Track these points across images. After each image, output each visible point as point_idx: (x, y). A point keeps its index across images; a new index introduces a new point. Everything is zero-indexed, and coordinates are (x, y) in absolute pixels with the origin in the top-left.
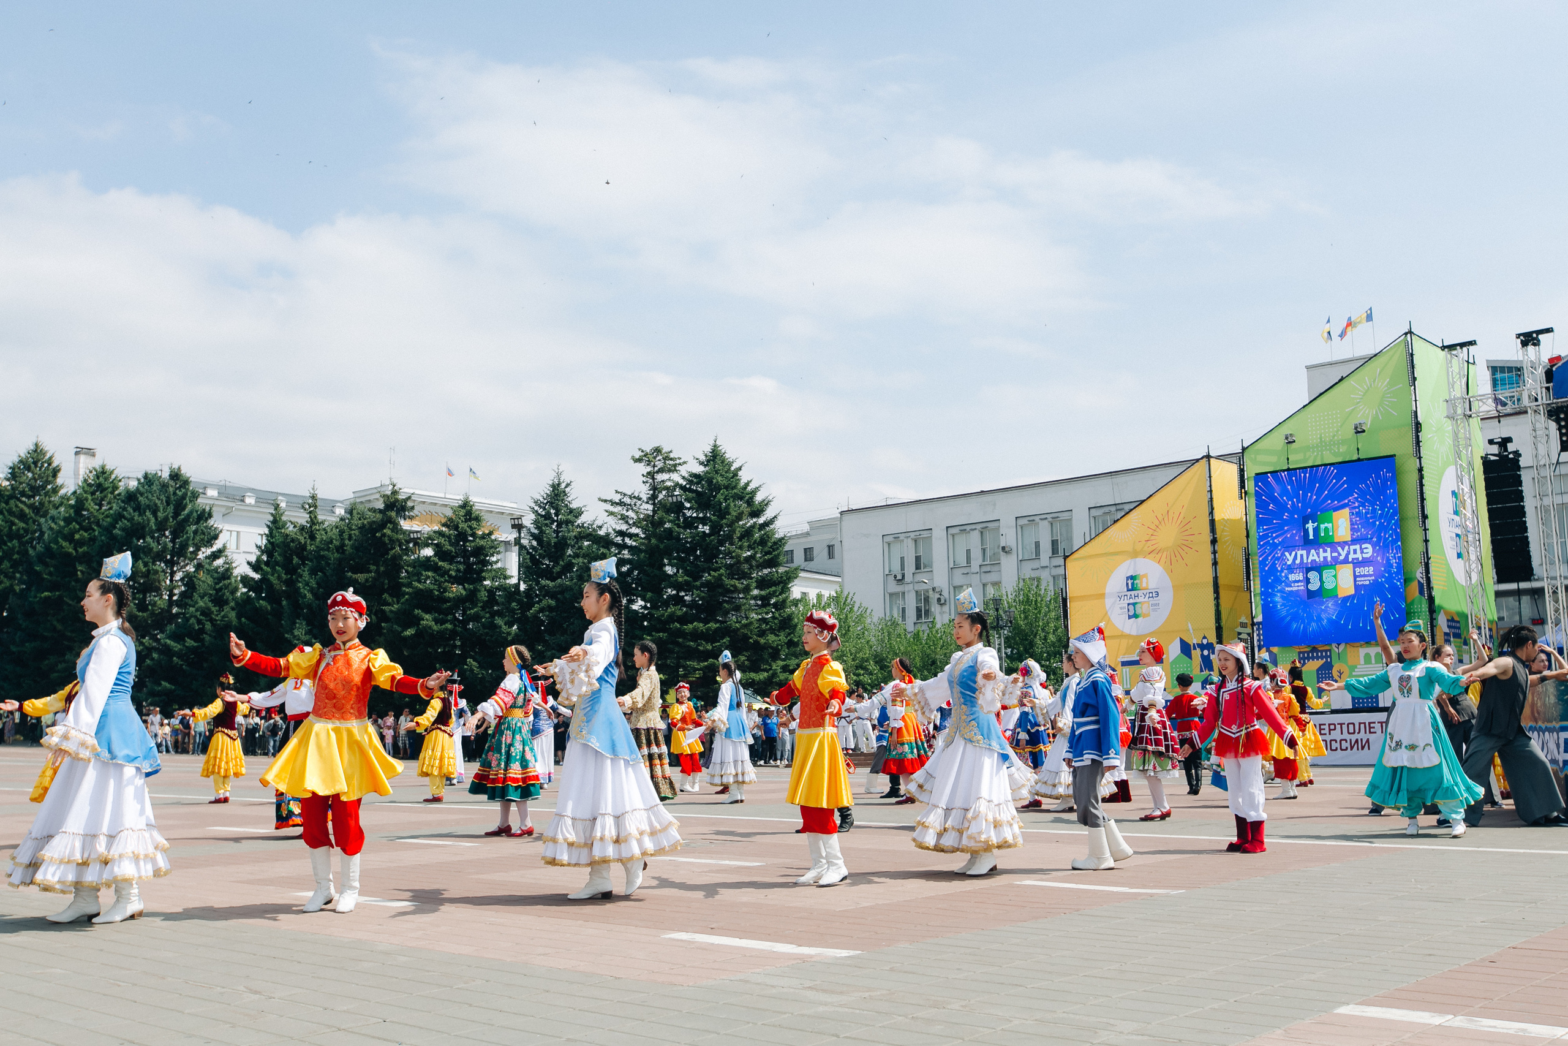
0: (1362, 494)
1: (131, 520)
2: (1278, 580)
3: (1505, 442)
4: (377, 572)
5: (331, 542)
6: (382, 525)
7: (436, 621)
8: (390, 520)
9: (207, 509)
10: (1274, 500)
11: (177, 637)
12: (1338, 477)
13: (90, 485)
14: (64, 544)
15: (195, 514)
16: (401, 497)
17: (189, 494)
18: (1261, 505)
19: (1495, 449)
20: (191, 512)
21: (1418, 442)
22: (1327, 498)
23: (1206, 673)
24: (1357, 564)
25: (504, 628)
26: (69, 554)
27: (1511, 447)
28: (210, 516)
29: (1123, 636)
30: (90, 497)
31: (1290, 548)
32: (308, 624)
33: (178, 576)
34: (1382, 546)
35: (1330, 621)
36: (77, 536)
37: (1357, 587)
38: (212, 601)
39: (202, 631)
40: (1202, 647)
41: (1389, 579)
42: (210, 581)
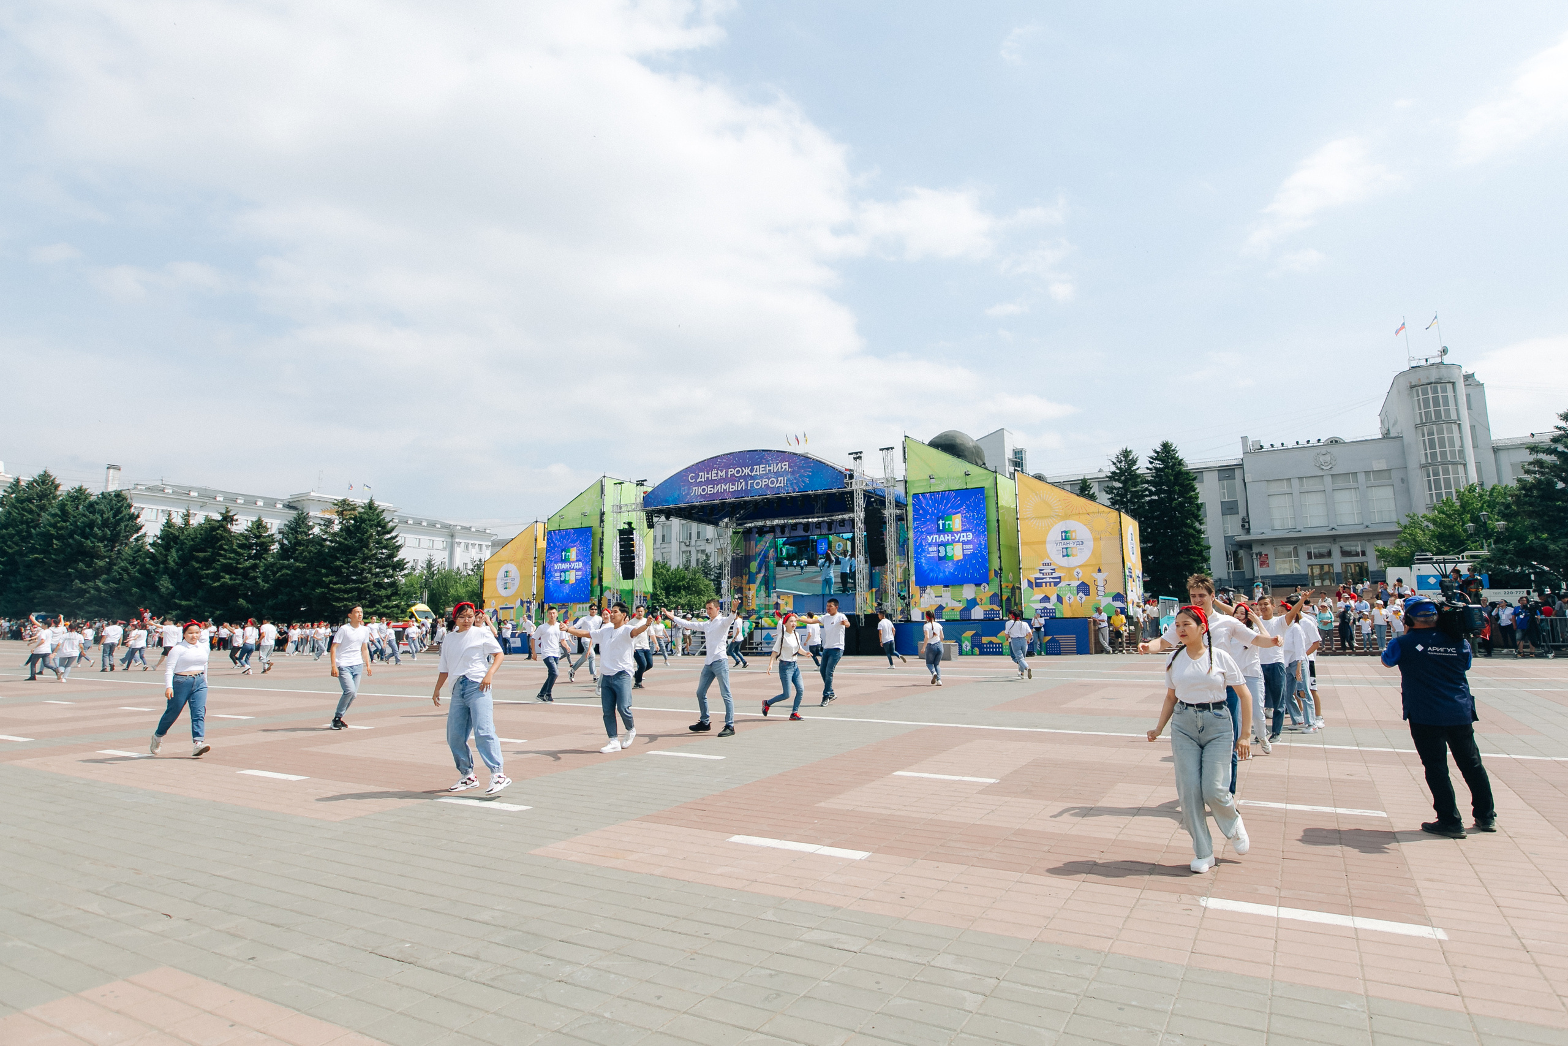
0: (581, 541)
1: (88, 517)
2: (551, 576)
3: (630, 524)
4: (213, 553)
5: (189, 536)
6: (218, 528)
7: (231, 579)
8: (222, 526)
9: (136, 513)
10: (553, 542)
11: (106, 582)
12: (574, 535)
13: (71, 497)
14: (50, 529)
15: (127, 517)
16: (231, 514)
17: (125, 505)
18: (548, 543)
19: (626, 526)
20: (125, 515)
21: (602, 521)
22: (570, 542)
23: (528, 613)
24: (577, 570)
25: (262, 583)
26: (52, 534)
27: (633, 525)
28: (138, 516)
29: (501, 597)
30: (69, 503)
31: (556, 562)
32: (170, 578)
33: (116, 549)
34: (585, 564)
35: (568, 594)
36: (59, 525)
37: (576, 579)
38: (129, 563)
39: (122, 579)
40: (527, 602)
41: (586, 577)
42: (130, 552)
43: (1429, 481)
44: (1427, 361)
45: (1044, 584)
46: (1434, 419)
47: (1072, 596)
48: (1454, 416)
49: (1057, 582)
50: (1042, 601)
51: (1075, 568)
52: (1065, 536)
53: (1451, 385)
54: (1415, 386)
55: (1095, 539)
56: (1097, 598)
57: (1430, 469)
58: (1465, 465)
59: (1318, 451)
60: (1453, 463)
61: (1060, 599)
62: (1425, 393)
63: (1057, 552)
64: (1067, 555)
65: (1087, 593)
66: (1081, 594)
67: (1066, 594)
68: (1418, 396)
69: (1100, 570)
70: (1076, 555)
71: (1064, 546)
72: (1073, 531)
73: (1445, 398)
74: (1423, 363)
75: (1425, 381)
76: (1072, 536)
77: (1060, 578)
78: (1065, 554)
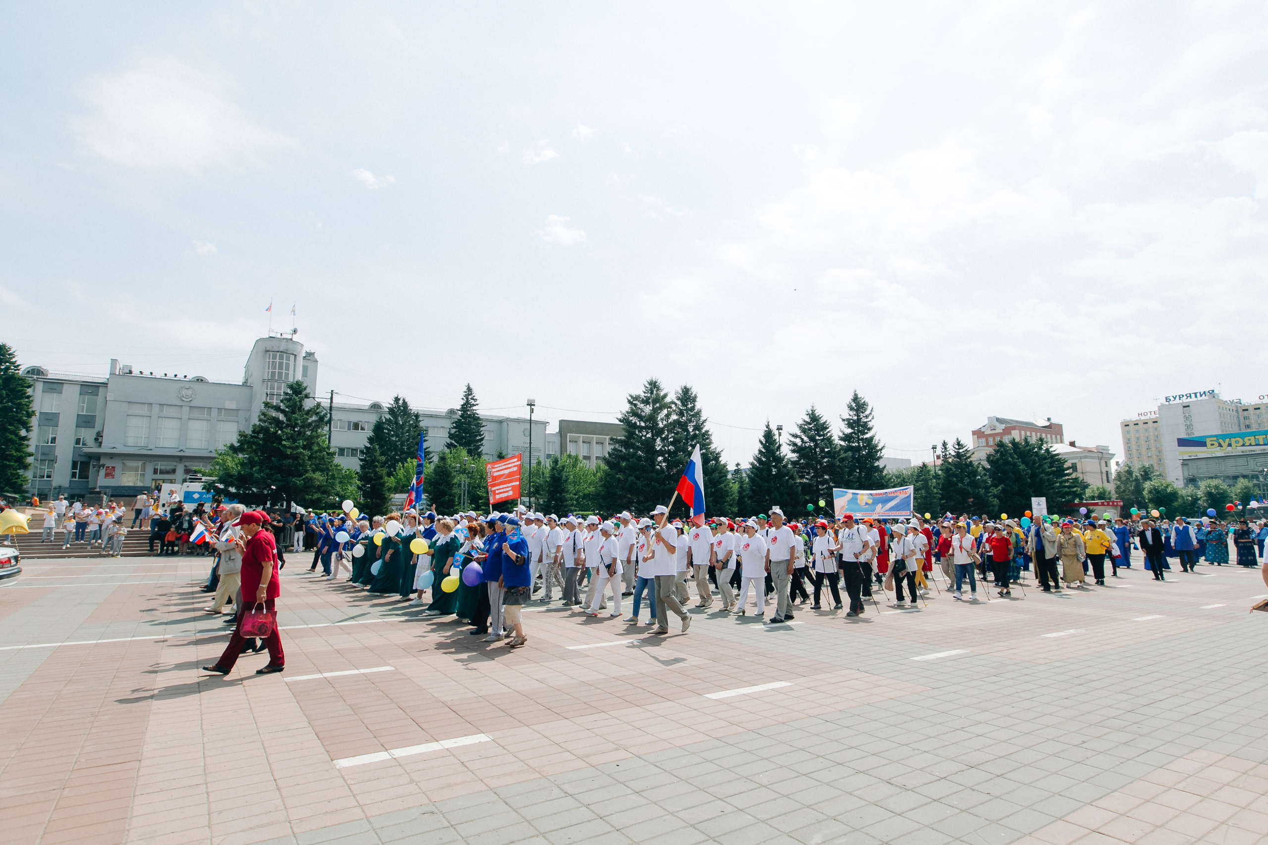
44: (281, 335)
46: (277, 378)
48: (290, 379)
53: (294, 356)
54: (268, 351)
59: (182, 385)
68: (269, 359)
74: (278, 336)
75: (276, 349)
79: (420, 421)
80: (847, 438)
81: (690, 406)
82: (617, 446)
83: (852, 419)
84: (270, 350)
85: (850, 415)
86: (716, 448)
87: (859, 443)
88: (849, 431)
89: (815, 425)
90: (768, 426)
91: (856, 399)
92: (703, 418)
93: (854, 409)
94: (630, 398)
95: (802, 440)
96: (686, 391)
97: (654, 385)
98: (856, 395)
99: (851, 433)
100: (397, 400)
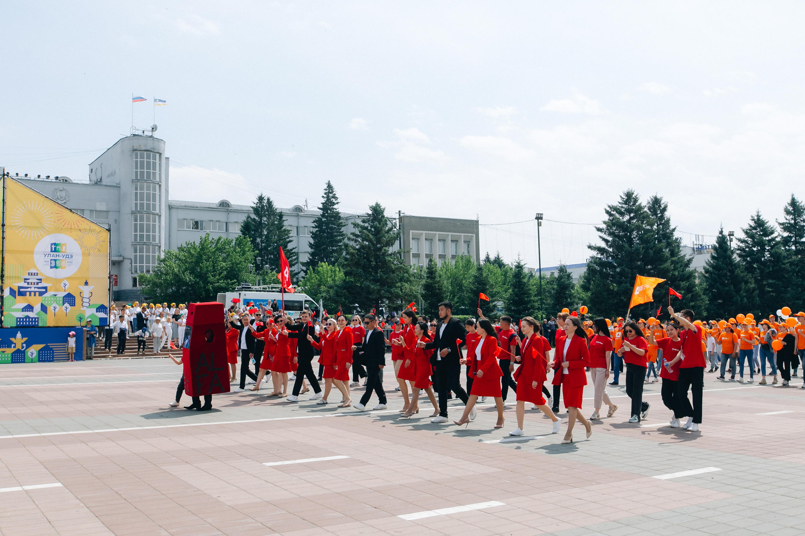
43: (136, 225)
44: (143, 133)
45: (28, 293)
46: (145, 178)
47: (57, 306)
48: (158, 179)
49: (43, 291)
50: (24, 310)
51: (63, 279)
52: (55, 248)
53: (158, 155)
54: (136, 150)
55: (84, 254)
56: (82, 309)
57: (138, 215)
58: (160, 216)
59: (56, 186)
60: (153, 214)
61: (44, 308)
62: (142, 157)
63: (45, 263)
64: (55, 267)
65: (73, 304)
66: (67, 305)
67: (51, 304)
68: (137, 158)
69: (86, 283)
70: (65, 268)
71: (53, 258)
72: (63, 245)
73: (154, 164)
74: (140, 133)
75: (143, 148)
76: (62, 248)
77: (46, 288)
78: (53, 265)
79: (284, 221)
80: (786, 241)
81: (659, 215)
82: (594, 253)
83: (789, 223)
84: (138, 148)
85: (786, 219)
86: (685, 255)
87: (796, 247)
88: (786, 234)
89: (761, 231)
90: (721, 232)
91: (793, 203)
92: (672, 227)
93: (792, 213)
94: (608, 209)
95: (749, 244)
96: (656, 201)
97: (629, 197)
98: (793, 199)
99: (788, 236)
100: (261, 199)
